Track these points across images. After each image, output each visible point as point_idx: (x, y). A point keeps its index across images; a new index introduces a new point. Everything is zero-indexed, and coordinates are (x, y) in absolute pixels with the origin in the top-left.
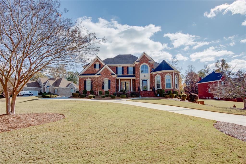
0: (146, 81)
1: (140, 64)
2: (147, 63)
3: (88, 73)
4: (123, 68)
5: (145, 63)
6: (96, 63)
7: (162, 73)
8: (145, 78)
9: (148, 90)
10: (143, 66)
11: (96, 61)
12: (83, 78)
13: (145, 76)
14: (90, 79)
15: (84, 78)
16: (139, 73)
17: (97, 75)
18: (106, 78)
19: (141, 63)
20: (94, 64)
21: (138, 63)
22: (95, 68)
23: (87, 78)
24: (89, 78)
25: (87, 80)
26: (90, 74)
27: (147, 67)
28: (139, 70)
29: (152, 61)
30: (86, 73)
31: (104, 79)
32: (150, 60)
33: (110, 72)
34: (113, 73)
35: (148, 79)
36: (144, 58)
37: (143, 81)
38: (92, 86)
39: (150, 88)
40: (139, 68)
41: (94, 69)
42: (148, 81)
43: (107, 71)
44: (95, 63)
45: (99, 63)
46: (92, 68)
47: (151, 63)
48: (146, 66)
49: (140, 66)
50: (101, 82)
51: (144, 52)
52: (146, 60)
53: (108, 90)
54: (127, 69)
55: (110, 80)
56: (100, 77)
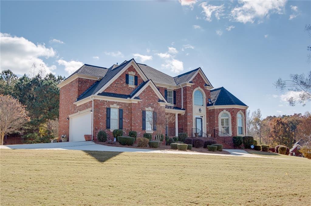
1: (194, 89)
2: (202, 87)
3: (113, 92)
5: (199, 87)
6: (129, 73)
7: (233, 108)
9: (204, 135)
10: (198, 91)
11: (130, 69)
12: (103, 102)
13: (200, 110)
14: (118, 107)
15: (106, 101)
16: (192, 104)
17: (135, 98)
18: (150, 108)
19: (194, 87)
20: (125, 74)
21: (190, 86)
22: (127, 82)
23: (113, 103)
24: (116, 102)
25: (111, 106)
26: (117, 94)
28: (192, 98)
29: (210, 86)
30: (110, 92)
31: (146, 109)
32: (206, 83)
34: (161, 99)
35: (203, 117)
37: (196, 118)
38: (121, 121)
39: (206, 132)
40: (192, 95)
41: (125, 85)
42: (203, 120)
43: (150, 93)
44: (127, 73)
45: (134, 74)
46: (122, 82)
47: (208, 88)
49: (193, 91)
50: (140, 114)
51: (200, 68)
52: (201, 83)
53: (153, 133)
54: (164, 93)
55: (156, 112)
56: (139, 104)
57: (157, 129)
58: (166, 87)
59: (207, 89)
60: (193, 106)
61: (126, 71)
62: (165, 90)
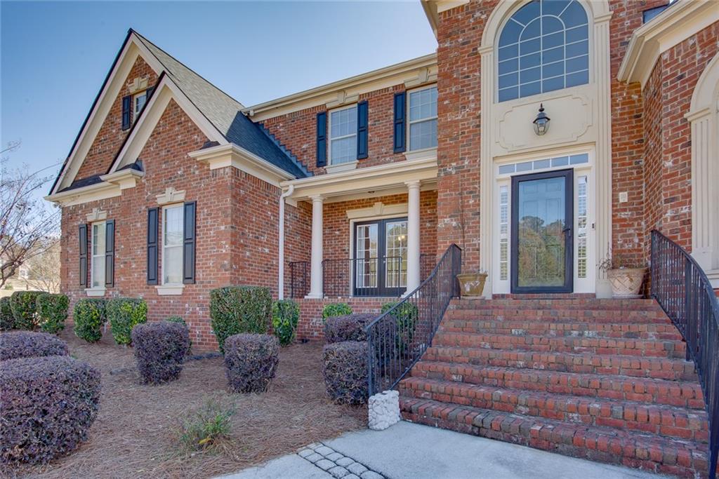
0: (562, 182)
4: (364, 105)
6: (131, 88)
8: (543, 141)
9: (586, 284)
11: (133, 76)
13: (542, 118)
16: (478, 100)
18: (171, 194)
22: (126, 122)
24: (102, 202)
31: (160, 199)
33: (196, 129)
35: (584, 158)
37: (516, 181)
39: (607, 255)
42: (578, 181)
44: (126, 94)
49: (485, 20)
53: (180, 292)
54: (392, 111)
55: (195, 204)
56: (140, 187)
57: (200, 275)
60: (483, 112)
62: (396, 96)
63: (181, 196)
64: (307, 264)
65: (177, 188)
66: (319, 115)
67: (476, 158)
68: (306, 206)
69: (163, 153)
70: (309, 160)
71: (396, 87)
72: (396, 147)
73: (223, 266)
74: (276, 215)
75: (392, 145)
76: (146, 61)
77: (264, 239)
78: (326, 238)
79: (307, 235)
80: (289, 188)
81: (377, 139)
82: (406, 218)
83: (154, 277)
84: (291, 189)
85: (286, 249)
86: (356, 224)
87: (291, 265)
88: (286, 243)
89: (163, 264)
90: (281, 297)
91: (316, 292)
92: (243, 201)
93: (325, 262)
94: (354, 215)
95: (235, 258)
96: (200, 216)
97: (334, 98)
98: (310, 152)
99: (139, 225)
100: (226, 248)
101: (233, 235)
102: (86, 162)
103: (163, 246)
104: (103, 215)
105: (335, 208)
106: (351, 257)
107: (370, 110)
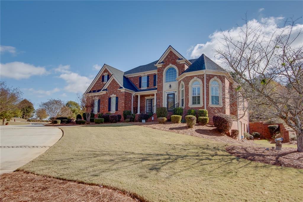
0: (173, 95)
1: (164, 68)
2: (174, 63)
4: (148, 76)
5: (171, 64)
8: (171, 89)
10: (169, 69)
11: (104, 72)
12: (90, 97)
13: (170, 86)
15: (92, 96)
16: (163, 82)
17: (102, 91)
18: (113, 95)
19: (165, 66)
21: (161, 66)
22: (103, 81)
23: (95, 96)
24: (97, 95)
25: (94, 98)
26: (97, 90)
27: (175, 71)
28: (163, 77)
29: (182, 59)
31: (111, 96)
32: (179, 57)
34: (121, 86)
35: (176, 92)
36: (171, 56)
37: (168, 95)
38: (99, 107)
42: (175, 95)
43: (114, 84)
44: (103, 75)
45: (107, 74)
46: (100, 82)
48: (173, 68)
49: (163, 70)
50: (107, 101)
51: (170, 46)
52: (173, 59)
53: (115, 112)
54: (153, 78)
55: (118, 97)
56: (107, 93)
57: (119, 109)
58: (140, 75)
59: (180, 63)
60: (163, 84)
61: (102, 74)
62: (154, 75)
63: (115, 96)
64: (137, 108)
65: (115, 94)
66: (140, 77)
67: (162, 91)
68: (137, 96)
69: (112, 88)
70: (138, 86)
71: (154, 74)
72: (154, 85)
73: (123, 108)
74: (131, 99)
75: (153, 85)
76: (107, 69)
77: (129, 103)
78: (141, 102)
79: (137, 102)
80: (134, 93)
81: (151, 83)
82: (154, 99)
83: (109, 110)
84: (134, 94)
85: (133, 105)
86: (147, 100)
87: (134, 108)
88: (133, 104)
89: (111, 108)
90: (132, 113)
91: (139, 113)
92: (126, 97)
93: (140, 107)
94: (146, 98)
95: (125, 107)
96: (119, 99)
97: (143, 74)
98: (138, 85)
99: (106, 100)
100: (123, 105)
101: (125, 103)
102: (93, 87)
103: (111, 104)
104: (97, 98)
105: (142, 97)
106: (146, 106)
107: (149, 78)
